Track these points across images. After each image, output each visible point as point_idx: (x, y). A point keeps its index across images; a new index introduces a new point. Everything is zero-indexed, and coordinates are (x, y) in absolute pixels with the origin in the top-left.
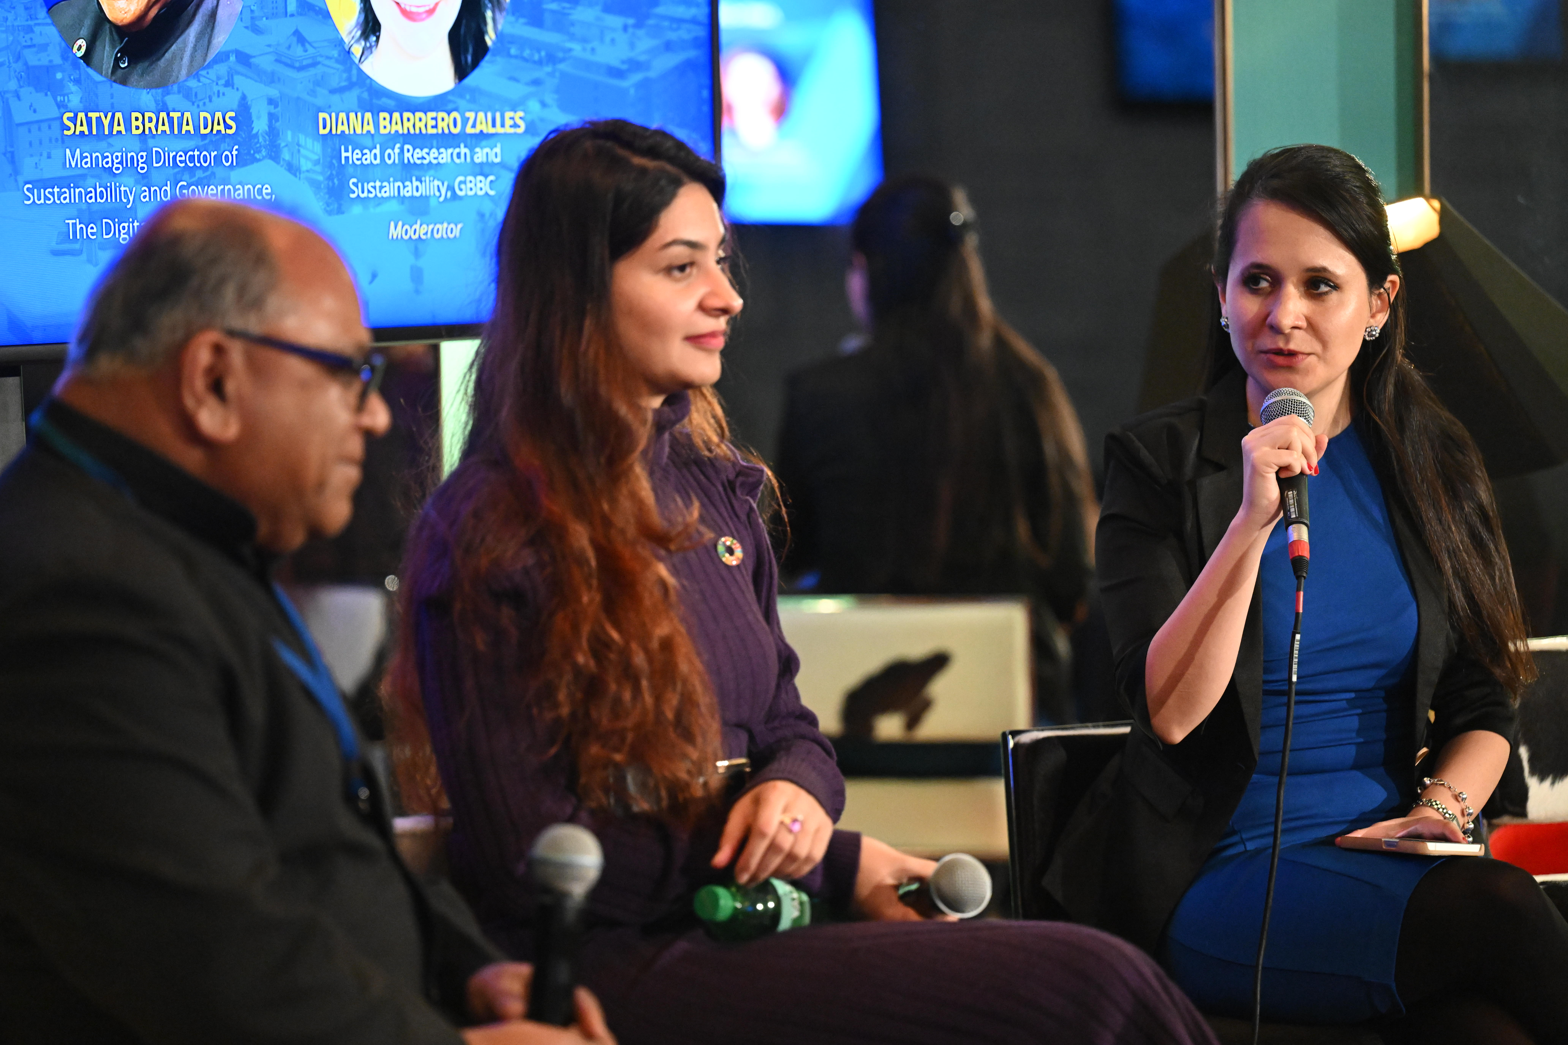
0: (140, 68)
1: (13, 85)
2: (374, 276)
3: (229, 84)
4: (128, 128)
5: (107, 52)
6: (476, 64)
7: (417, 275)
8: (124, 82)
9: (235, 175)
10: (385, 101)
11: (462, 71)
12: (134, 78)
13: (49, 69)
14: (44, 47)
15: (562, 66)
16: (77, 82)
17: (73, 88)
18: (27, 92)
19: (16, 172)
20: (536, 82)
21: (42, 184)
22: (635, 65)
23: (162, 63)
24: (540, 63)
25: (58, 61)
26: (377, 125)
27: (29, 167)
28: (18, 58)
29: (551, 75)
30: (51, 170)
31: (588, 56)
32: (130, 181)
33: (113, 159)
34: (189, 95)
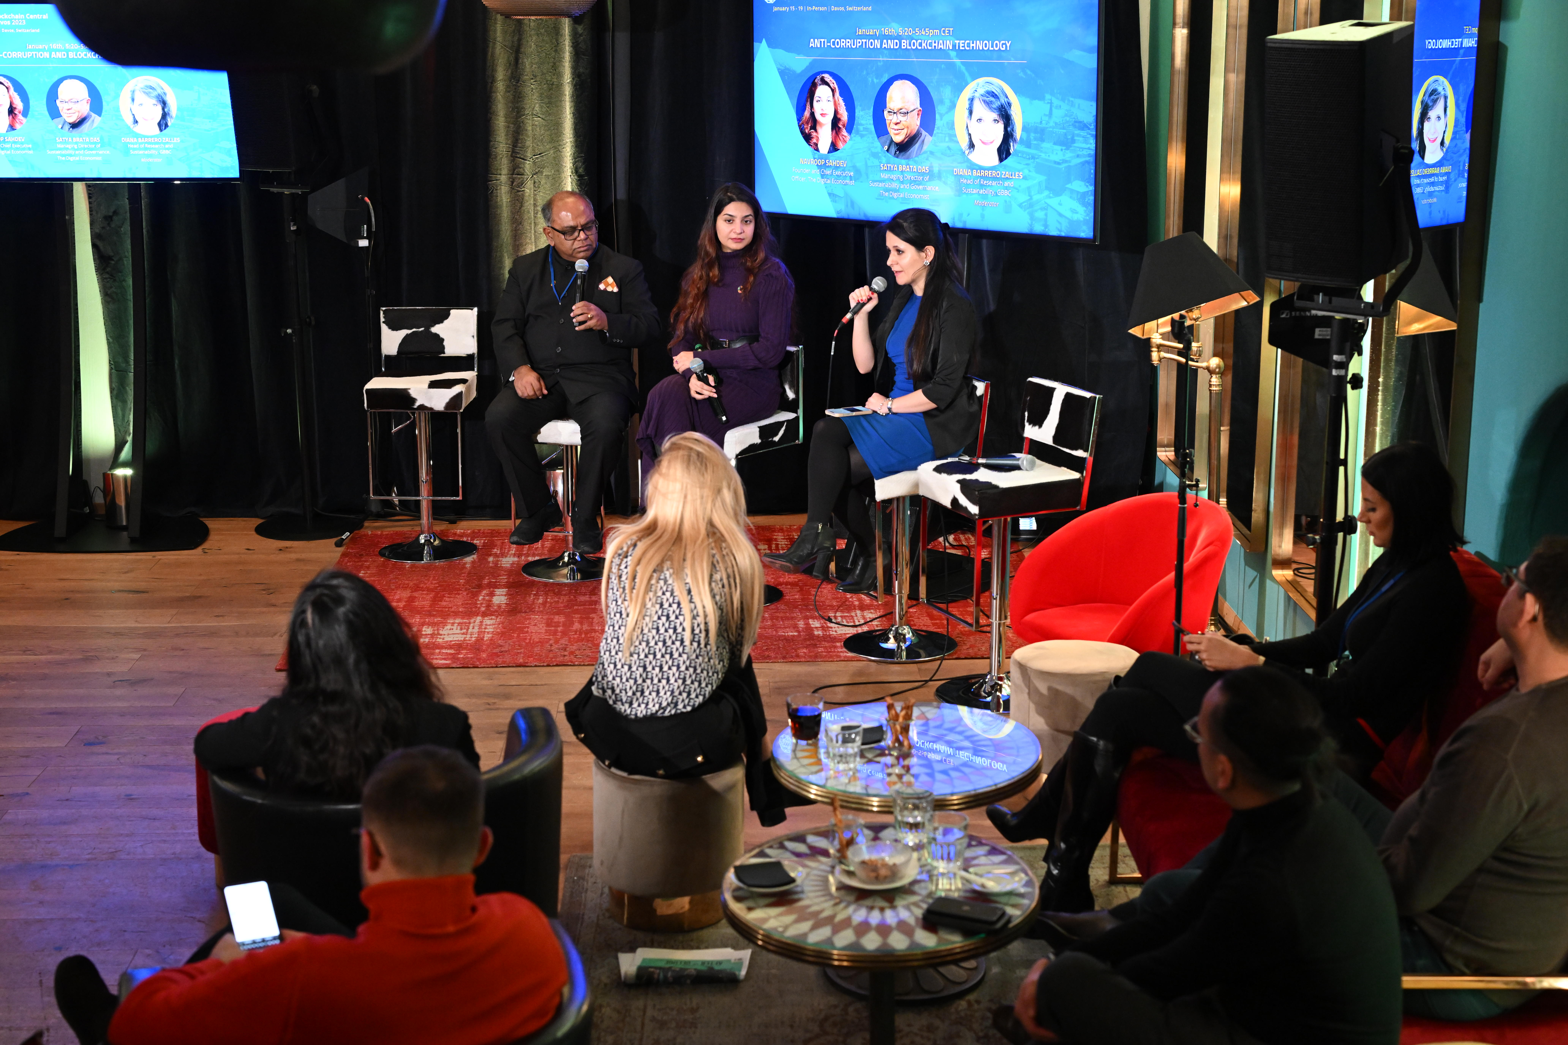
0: (902, 154)
1: (868, 156)
2: (969, 215)
3: (927, 159)
4: (898, 169)
5: (893, 149)
6: (1006, 158)
7: (983, 216)
8: (897, 157)
9: (928, 183)
10: (975, 167)
11: (1001, 160)
12: (900, 156)
13: (877, 153)
14: (876, 147)
15: (1037, 160)
16: (885, 156)
17: (883, 158)
18: (872, 158)
19: (868, 177)
20: (1027, 164)
21: (874, 181)
22: (1065, 161)
23: (908, 153)
24: (1029, 159)
25: (880, 151)
26: (972, 173)
27: (871, 177)
28: (870, 149)
29: (1034, 162)
30: (877, 178)
31: (1047, 158)
32: (898, 182)
33: (894, 176)
34: (915, 162)
